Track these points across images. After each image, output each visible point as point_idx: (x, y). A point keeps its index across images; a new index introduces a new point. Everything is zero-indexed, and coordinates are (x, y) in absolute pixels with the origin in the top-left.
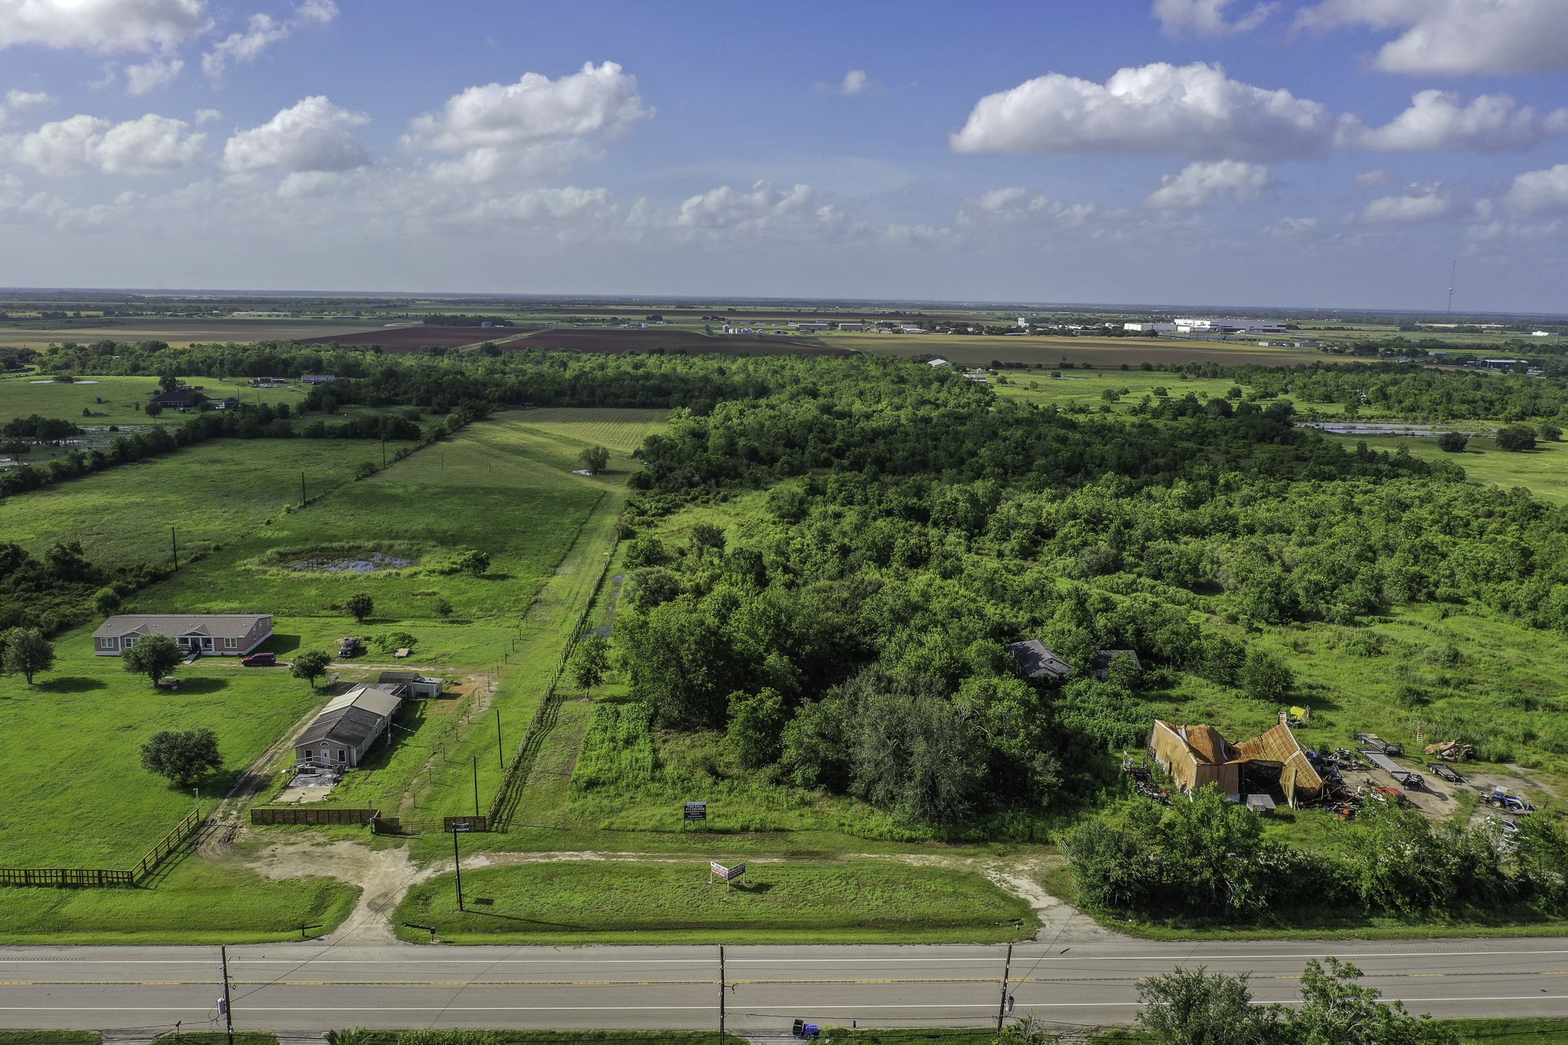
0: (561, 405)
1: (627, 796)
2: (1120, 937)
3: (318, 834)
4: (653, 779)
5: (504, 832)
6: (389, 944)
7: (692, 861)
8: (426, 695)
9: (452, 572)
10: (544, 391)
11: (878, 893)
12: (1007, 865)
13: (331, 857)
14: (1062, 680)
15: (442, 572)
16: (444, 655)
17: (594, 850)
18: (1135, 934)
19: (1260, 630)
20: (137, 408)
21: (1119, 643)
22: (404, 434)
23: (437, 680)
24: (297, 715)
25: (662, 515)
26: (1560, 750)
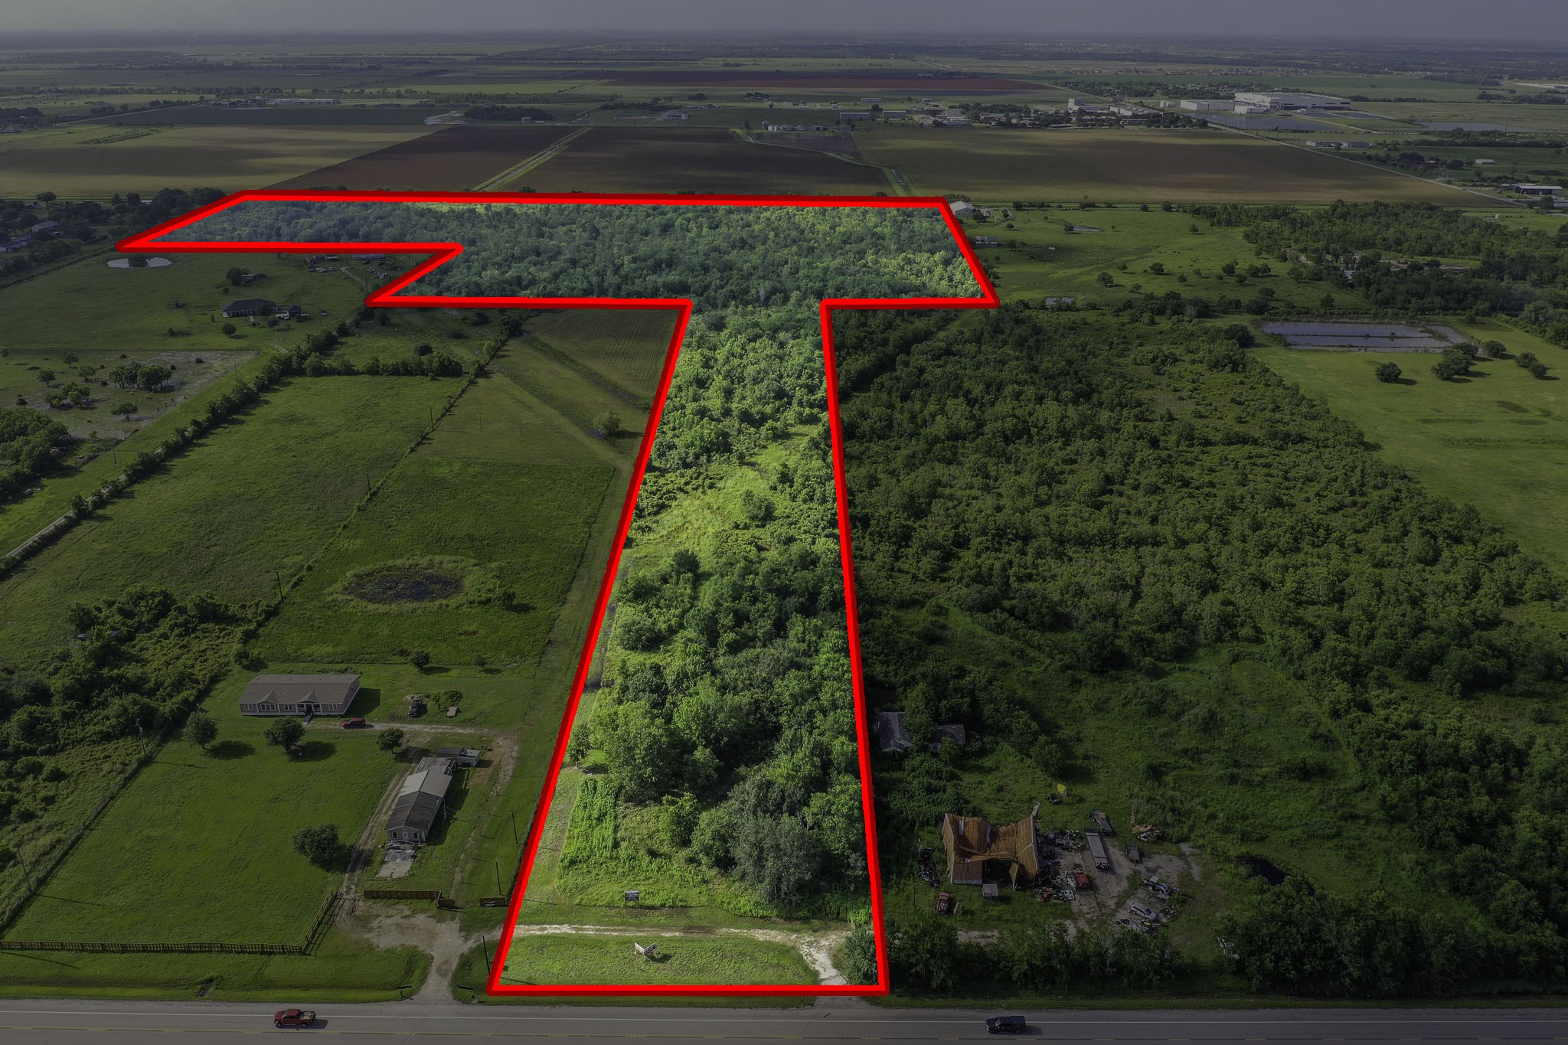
1: (594, 872)
3: (404, 908)
4: (611, 858)
6: (449, 1004)
7: (625, 934)
8: (468, 765)
9: (488, 602)
11: (732, 964)
12: (816, 941)
13: (414, 928)
14: (906, 754)
15: (480, 603)
16: (481, 713)
17: (570, 924)
18: (873, 1002)
19: (1080, 682)
20: (213, 320)
21: (955, 717)
22: (450, 369)
23: (475, 753)
24: (384, 784)
25: (656, 513)
26: (1226, 830)
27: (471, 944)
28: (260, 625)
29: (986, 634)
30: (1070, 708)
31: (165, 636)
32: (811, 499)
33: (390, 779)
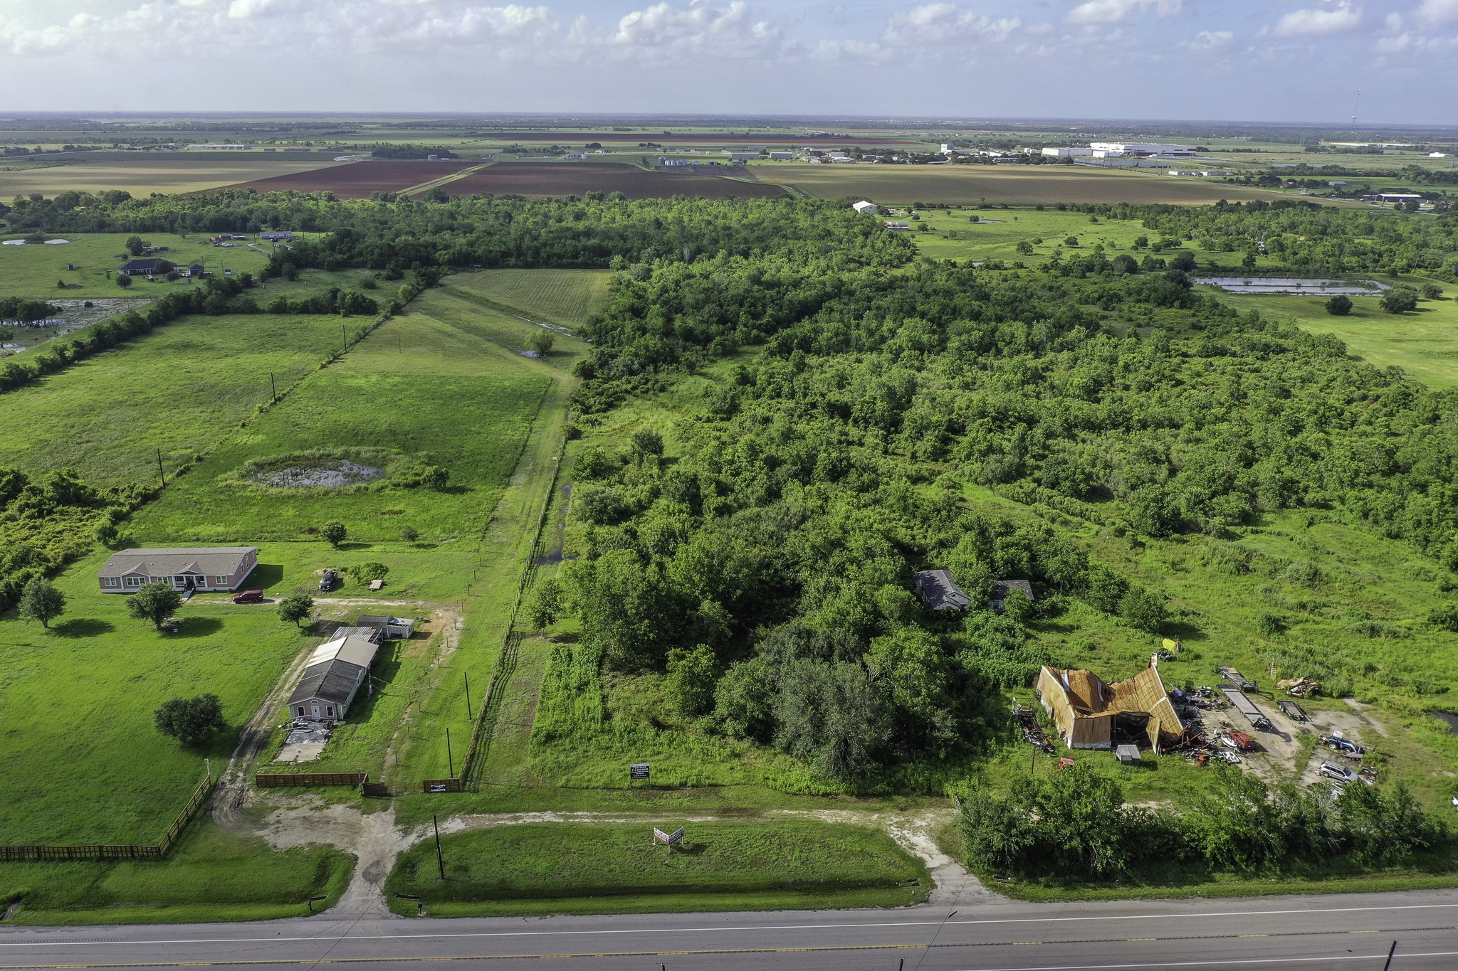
0: (508, 266)
1: (581, 749)
2: (1000, 897)
3: (315, 798)
4: (603, 731)
5: (476, 791)
6: (384, 918)
7: (638, 821)
8: (400, 636)
9: (416, 484)
10: (491, 252)
11: (797, 854)
12: (907, 821)
13: (328, 822)
14: (963, 612)
15: (406, 486)
16: (413, 586)
17: (554, 810)
18: (1014, 895)
19: (1142, 545)
20: (108, 277)
21: (1015, 573)
22: (362, 307)
23: (409, 621)
24: (287, 660)
25: (605, 411)
26: (1395, 683)
27: (412, 839)
28: (134, 508)
29: (1013, 504)
30: (1141, 567)
31: (12, 519)
32: (779, 396)
33: (295, 654)
